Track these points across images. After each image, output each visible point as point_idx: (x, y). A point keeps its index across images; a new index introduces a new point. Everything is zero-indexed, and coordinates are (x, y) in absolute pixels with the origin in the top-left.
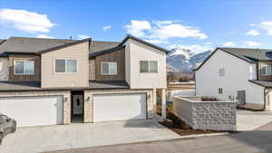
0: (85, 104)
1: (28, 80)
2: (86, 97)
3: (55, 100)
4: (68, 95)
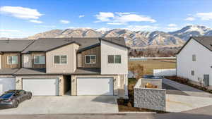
0: (72, 84)
1: (39, 67)
2: (72, 79)
3: (54, 81)
4: (61, 78)
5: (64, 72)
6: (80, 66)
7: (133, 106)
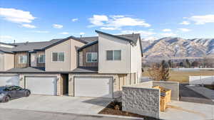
0: (69, 83)
2: (69, 79)
4: (59, 76)
5: (62, 70)
6: (81, 65)
7: (121, 109)
